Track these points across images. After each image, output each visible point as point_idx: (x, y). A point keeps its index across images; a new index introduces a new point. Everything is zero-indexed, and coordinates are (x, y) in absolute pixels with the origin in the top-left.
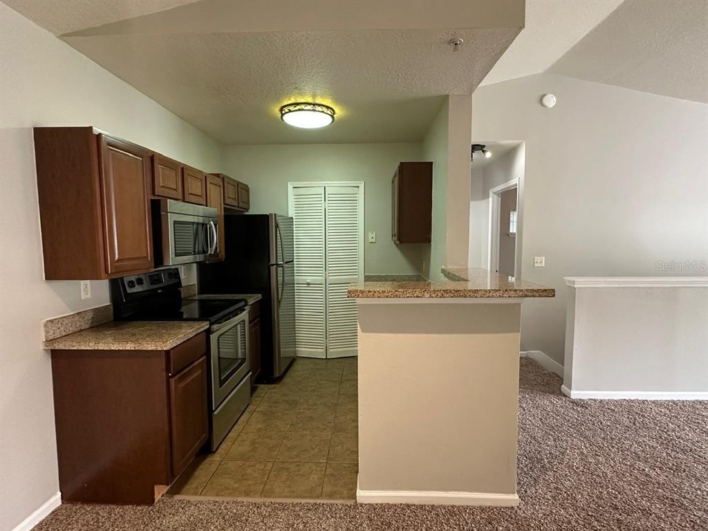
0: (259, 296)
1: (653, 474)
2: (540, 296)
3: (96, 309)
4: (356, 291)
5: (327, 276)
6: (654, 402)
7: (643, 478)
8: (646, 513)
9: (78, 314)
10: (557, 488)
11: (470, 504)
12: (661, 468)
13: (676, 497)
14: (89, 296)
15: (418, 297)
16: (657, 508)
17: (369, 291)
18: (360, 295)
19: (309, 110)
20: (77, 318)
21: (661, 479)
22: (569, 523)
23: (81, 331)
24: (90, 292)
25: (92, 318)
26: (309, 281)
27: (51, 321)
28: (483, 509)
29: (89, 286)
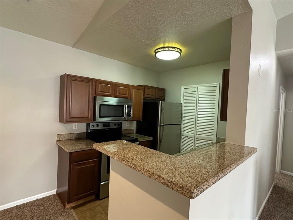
0: (151, 138)
3: (79, 133)
5: (196, 134)
9: (70, 134)
14: (76, 128)
19: (162, 51)
20: (69, 135)
23: (71, 139)
24: (77, 127)
25: (76, 136)
26: (187, 135)
27: (59, 135)
29: (77, 125)
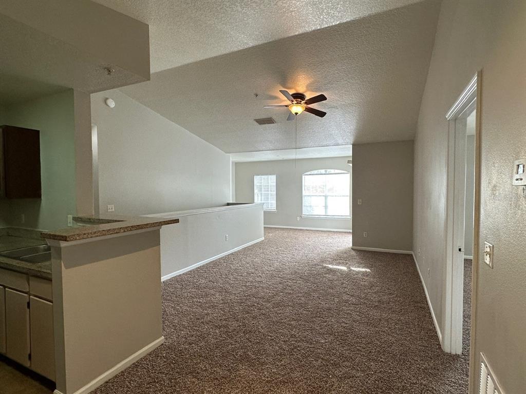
1: (201, 301)
2: (174, 223)
4: (74, 235)
6: (183, 274)
7: (199, 304)
8: (207, 314)
10: (174, 326)
11: (142, 356)
12: (202, 297)
13: (212, 304)
15: (117, 233)
16: (209, 311)
17: (84, 234)
18: (78, 238)
21: (204, 301)
22: (188, 334)
28: (150, 354)
